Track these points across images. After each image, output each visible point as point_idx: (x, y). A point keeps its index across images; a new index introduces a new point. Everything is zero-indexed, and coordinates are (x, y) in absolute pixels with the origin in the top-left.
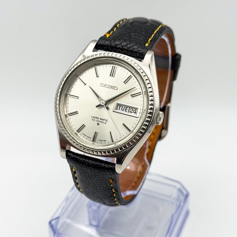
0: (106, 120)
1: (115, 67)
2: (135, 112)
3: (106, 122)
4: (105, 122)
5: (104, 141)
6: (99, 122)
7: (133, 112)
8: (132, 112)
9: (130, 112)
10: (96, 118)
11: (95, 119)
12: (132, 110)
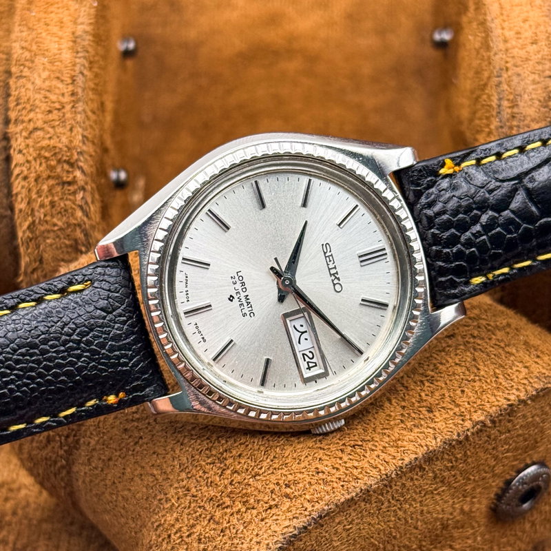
0: (252, 313)
1: (386, 254)
2: (311, 365)
3: (248, 313)
4: (246, 310)
5: (203, 338)
6: (236, 297)
7: (308, 363)
8: (307, 359)
9: (303, 354)
10: (243, 284)
11: (238, 282)
12: (311, 356)
